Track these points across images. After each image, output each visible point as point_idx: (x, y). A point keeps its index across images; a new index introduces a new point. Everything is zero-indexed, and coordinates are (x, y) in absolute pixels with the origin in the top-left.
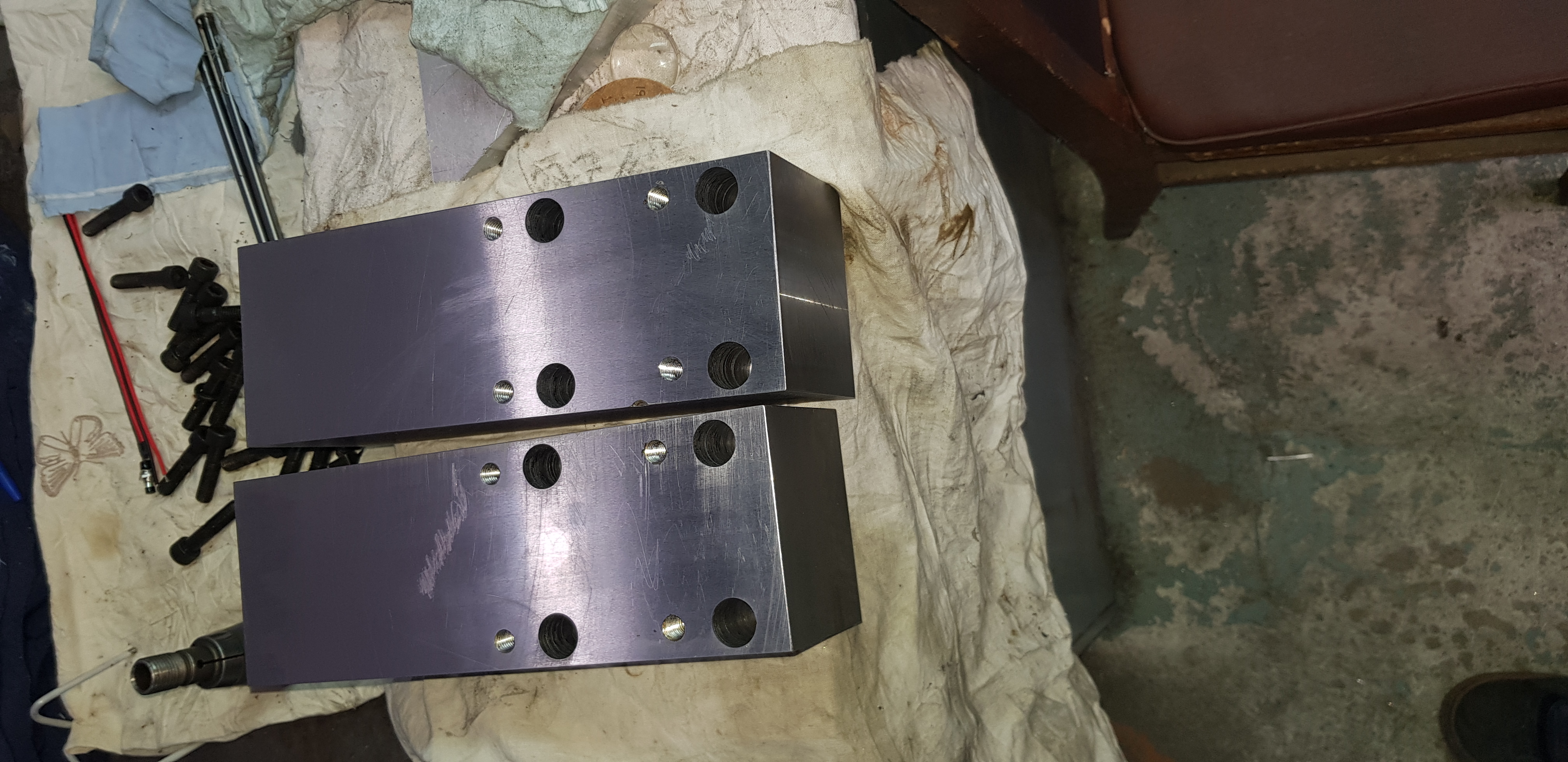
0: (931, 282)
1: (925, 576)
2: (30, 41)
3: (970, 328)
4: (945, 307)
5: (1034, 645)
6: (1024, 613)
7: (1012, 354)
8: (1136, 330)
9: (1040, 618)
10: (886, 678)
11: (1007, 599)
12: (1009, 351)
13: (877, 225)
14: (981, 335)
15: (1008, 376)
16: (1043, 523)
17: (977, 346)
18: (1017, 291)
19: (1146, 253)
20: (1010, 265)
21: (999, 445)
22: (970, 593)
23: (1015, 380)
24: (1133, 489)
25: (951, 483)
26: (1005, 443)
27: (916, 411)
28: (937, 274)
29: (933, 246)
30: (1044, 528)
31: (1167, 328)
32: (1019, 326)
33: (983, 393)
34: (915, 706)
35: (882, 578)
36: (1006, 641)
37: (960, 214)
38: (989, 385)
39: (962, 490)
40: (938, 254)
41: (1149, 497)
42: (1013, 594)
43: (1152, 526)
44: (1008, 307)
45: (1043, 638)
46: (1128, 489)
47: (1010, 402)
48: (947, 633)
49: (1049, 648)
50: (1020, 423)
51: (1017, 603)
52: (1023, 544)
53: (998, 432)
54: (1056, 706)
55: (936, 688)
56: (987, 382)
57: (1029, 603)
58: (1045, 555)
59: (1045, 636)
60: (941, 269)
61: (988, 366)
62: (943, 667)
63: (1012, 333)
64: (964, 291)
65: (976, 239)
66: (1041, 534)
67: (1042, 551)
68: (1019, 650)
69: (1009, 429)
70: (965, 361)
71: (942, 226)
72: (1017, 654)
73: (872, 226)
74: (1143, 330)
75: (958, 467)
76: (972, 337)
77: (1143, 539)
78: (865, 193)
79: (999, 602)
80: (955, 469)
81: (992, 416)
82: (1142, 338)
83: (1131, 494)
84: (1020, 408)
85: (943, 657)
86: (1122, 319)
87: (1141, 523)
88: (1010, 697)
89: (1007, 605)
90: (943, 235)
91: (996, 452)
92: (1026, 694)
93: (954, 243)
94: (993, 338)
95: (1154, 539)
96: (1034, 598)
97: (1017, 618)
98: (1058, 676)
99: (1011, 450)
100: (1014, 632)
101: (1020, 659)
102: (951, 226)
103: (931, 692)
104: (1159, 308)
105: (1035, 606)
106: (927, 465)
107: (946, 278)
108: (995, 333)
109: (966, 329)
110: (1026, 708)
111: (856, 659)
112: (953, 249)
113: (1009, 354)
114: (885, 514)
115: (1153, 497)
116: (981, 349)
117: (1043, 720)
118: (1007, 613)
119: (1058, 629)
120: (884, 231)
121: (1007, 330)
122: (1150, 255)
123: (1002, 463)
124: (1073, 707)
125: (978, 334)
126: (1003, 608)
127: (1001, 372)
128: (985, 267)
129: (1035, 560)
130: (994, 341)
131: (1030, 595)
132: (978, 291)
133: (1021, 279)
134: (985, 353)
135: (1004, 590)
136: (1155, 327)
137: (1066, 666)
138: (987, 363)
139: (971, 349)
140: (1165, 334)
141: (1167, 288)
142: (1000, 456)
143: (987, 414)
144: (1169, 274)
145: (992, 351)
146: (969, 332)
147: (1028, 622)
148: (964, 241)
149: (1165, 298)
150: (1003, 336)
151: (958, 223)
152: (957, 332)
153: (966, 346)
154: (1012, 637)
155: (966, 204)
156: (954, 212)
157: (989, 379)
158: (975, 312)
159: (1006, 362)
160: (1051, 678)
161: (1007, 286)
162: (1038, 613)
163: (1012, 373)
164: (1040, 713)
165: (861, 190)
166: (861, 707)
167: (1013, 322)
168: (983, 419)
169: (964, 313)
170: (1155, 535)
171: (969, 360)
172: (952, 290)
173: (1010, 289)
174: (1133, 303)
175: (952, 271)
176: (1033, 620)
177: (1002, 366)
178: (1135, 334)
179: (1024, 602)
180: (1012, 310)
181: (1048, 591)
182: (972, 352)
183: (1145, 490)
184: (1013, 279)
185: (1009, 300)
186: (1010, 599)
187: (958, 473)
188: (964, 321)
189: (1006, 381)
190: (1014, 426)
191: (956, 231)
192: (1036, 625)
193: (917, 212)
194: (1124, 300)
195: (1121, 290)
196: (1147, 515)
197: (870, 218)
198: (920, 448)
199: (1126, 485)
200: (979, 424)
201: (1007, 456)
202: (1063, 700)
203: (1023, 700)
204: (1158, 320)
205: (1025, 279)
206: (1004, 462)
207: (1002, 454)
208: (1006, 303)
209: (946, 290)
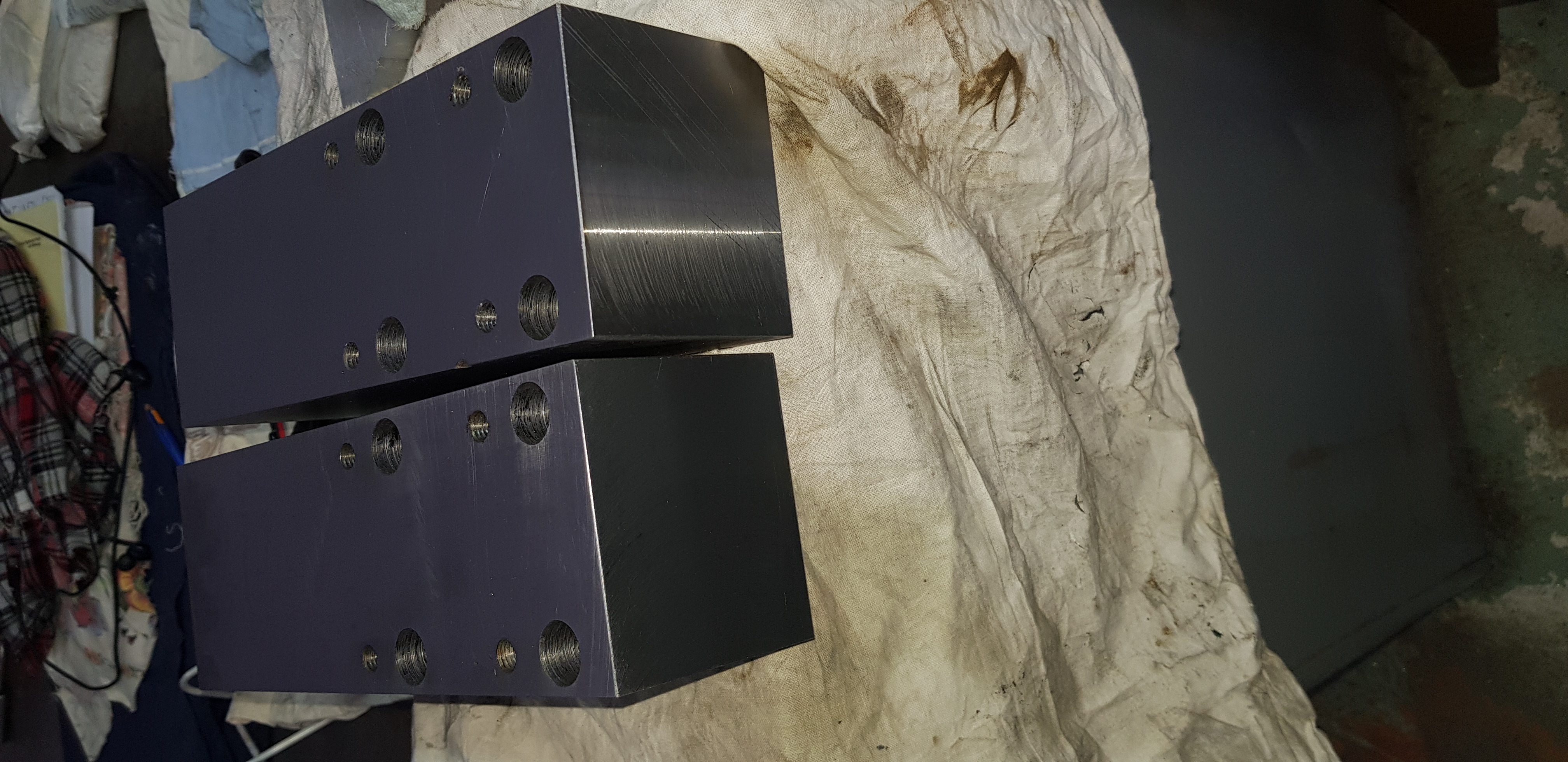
0: (968, 166)
1: (974, 564)
2: (166, 18)
3: (1053, 223)
4: (1002, 198)
5: (1198, 647)
6: (1185, 606)
7: (1143, 253)
8: (1513, 203)
9: (1210, 610)
10: (896, 706)
11: (1156, 586)
12: (1138, 250)
13: (812, 94)
14: (1075, 231)
15: (1139, 284)
16: (1217, 482)
17: (1076, 247)
18: (1134, 165)
19: (1521, 99)
20: (1113, 128)
21: (1134, 379)
22: (1077, 582)
23: (1152, 288)
24: (1516, 409)
25: (1026, 438)
26: (1143, 375)
27: (957, 343)
28: (975, 154)
29: (955, 115)
30: (1219, 487)
31: (1553, 197)
32: (1151, 214)
33: (1101, 311)
34: (948, 742)
35: (893, 572)
36: (1153, 641)
37: (991, 66)
38: (1108, 298)
39: (1046, 445)
40: (967, 125)
41: (1538, 420)
42: (1165, 578)
43: (1544, 457)
44: (1126, 189)
45: (1214, 637)
46: (1508, 410)
47: (1145, 319)
48: (1017, 640)
49: (1219, 652)
50: (1171, 347)
51: (1172, 591)
52: (1180, 511)
53: (1131, 360)
54: (1230, 730)
55: (988, 716)
56: (1101, 295)
57: (1191, 590)
58: (1225, 524)
59: (1218, 634)
60: (980, 147)
61: (1101, 273)
62: (1003, 689)
63: (1140, 224)
64: (1027, 172)
65: (1032, 98)
66: (1214, 496)
67: (1217, 519)
68: (1171, 655)
69: (1147, 358)
70: (1060, 269)
71: (962, 86)
72: (1168, 661)
73: (804, 96)
74: (1522, 202)
75: (1033, 415)
76: (1061, 235)
77: (1530, 474)
78: (780, 51)
79: (1144, 591)
80: (1029, 418)
81: (1120, 340)
82: (1521, 212)
83: (1514, 416)
84: (1164, 327)
85: (1003, 674)
86: (1493, 190)
87: (1528, 453)
88: (1152, 718)
89: (1156, 595)
90: (968, 97)
91: (1131, 388)
92: (1177, 716)
93: (991, 106)
94: (1100, 234)
95: (1547, 473)
96: (1199, 585)
97: (1171, 611)
98: (1234, 689)
99: (1155, 384)
100: (1166, 630)
101: (1171, 668)
102: (978, 83)
103: (979, 723)
104: (1544, 170)
105: (1201, 596)
106: (988, 414)
107: (992, 158)
108: (1105, 227)
109: (1048, 226)
110: (1177, 735)
111: (834, 682)
112: (992, 116)
113: (1135, 254)
114: (899, 486)
115: (1544, 418)
116: (1084, 251)
117: (1207, 749)
118: (1155, 604)
119: (1239, 626)
120: (826, 101)
121: (1130, 221)
122: (1527, 102)
123: (1141, 404)
124: (1258, 733)
125: (1070, 230)
126: (1149, 598)
127: (1125, 278)
128: (1061, 134)
129: (1202, 531)
130: (1104, 239)
131: (1192, 581)
132: (1052, 171)
133: (1137, 149)
134: (1091, 256)
135: (1151, 574)
136: (1538, 197)
137: (1245, 676)
138: (1098, 269)
139: (1068, 252)
140: (1553, 205)
141: (1553, 142)
142: (1137, 394)
143: (1112, 338)
144: (1555, 124)
145: (1103, 252)
146: (1053, 229)
147: (1190, 617)
148: (1008, 103)
149: (1550, 157)
150: (1123, 230)
151: (990, 81)
152: (1036, 231)
153: (1056, 249)
154: (1163, 637)
155: (1004, 50)
156: (978, 62)
157: (1106, 290)
158: (1056, 202)
159: (1133, 265)
160: (1220, 693)
161: (1114, 160)
162: (1205, 604)
163: (1144, 280)
164: (1202, 739)
165: (773, 47)
166: (843, 748)
167: (1139, 208)
168: (1106, 345)
169: (1039, 204)
170: (1547, 468)
171: (1069, 267)
172: (1006, 174)
173: (1120, 164)
174: (1507, 167)
175: (1002, 147)
176: (1199, 613)
177: (1125, 272)
178: (1511, 208)
179: (1183, 589)
180: (1133, 193)
181: (1223, 574)
182: (1070, 256)
183: (1532, 411)
184: (1122, 149)
185: (1125, 179)
186: (1161, 586)
187: (1037, 423)
188: (1042, 215)
189: (1136, 290)
190: (1159, 352)
191: (989, 89)
192: (1204, 620)
193: (909, 70)
194: (1494, 164)
195: (1489, 153)
196: (1536, 443)
197: (799, 86)
198: (972, 393)
199: (1506, 405)
200: (1100, 352)
201: (1147, 393)
202: (1242, 722)
203: (1172, 723)
204: (1541, 187)
205: (1145, 148)
206: (1143, 400)
207: (1139, 391)
208: (1121, 184)
209: (995, 175)
